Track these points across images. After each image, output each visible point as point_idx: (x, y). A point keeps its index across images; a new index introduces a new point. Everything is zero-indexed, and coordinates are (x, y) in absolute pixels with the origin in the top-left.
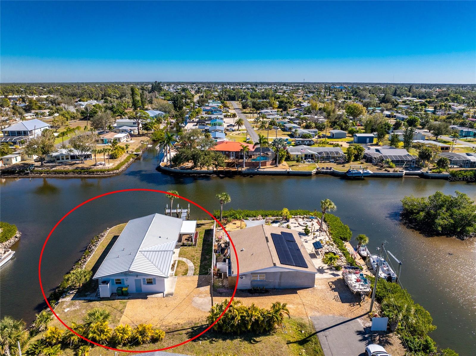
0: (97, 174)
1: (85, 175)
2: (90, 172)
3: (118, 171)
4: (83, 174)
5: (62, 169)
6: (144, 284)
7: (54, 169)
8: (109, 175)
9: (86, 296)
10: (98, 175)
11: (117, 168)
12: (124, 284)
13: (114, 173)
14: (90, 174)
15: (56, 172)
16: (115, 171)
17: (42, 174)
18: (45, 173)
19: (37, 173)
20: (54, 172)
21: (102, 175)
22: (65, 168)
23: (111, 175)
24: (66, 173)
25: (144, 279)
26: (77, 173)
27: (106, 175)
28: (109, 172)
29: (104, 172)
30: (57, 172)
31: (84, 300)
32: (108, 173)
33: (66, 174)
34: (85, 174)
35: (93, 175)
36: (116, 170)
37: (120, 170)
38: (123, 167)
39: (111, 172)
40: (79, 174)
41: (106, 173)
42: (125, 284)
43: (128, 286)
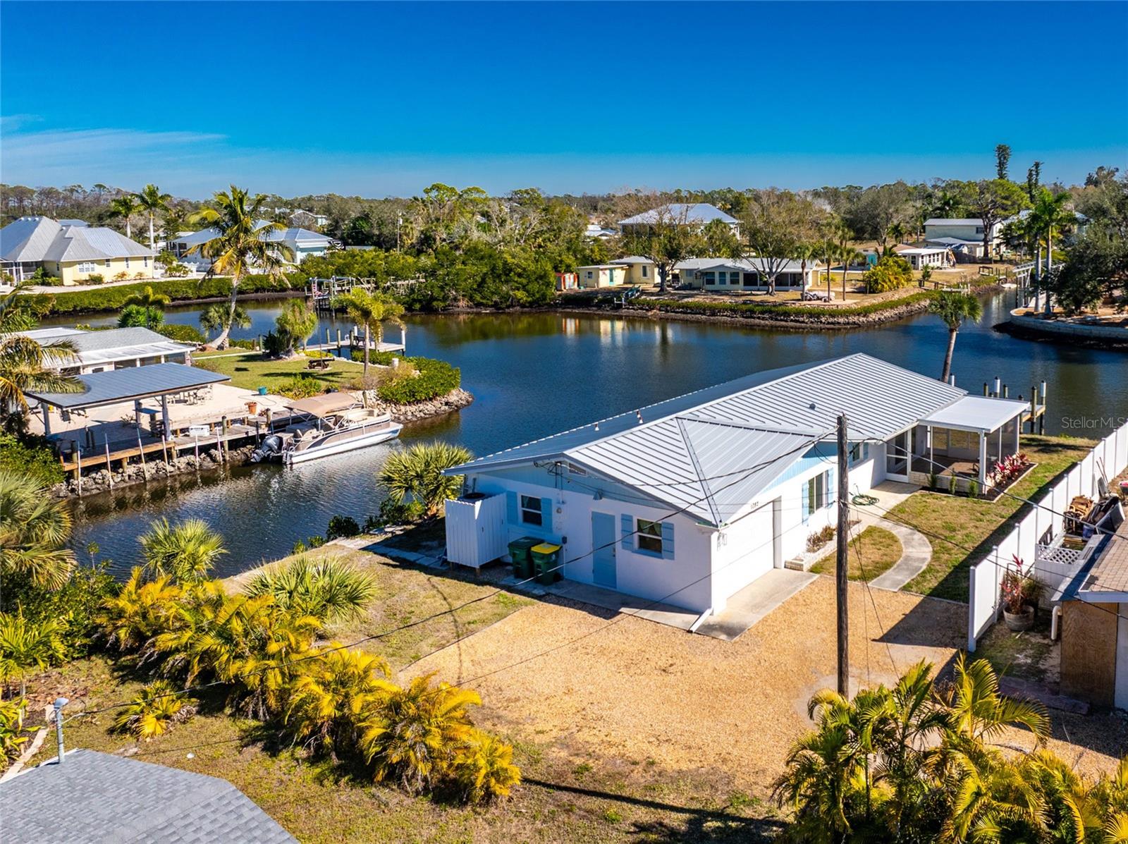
0: (798, 321)
1: (762, 322)
2: (778, 314)
3: (862, 319)
4: (759, 318)
5: (709, 301)
7: (686, 300)
8: (832, 326)
10: (798, 324)
11: (865, 312)
13: (848, 323)
14: (777, 320)
15: (687, 309)
16: (852, 319)
17: (651, 309)
18: (660, 310)
19: (641, 309)
20: (683, 308)
21: (810, 324)
22: (715, 300)
23: (837, 326)
24: (714, 311)
26: (743, 313)
27: (822, 325)
28: (834, 317)
29: (818, 317)
30: (691, 308)
32: (831, 320)
33: (713, 314)
34: (763, 319)
35: (786, 321)
36: (859, 315)
37: (873, 317)
38: (887, 314)
39: (841, 320)
40: (746, 317)
41: (823, 320)
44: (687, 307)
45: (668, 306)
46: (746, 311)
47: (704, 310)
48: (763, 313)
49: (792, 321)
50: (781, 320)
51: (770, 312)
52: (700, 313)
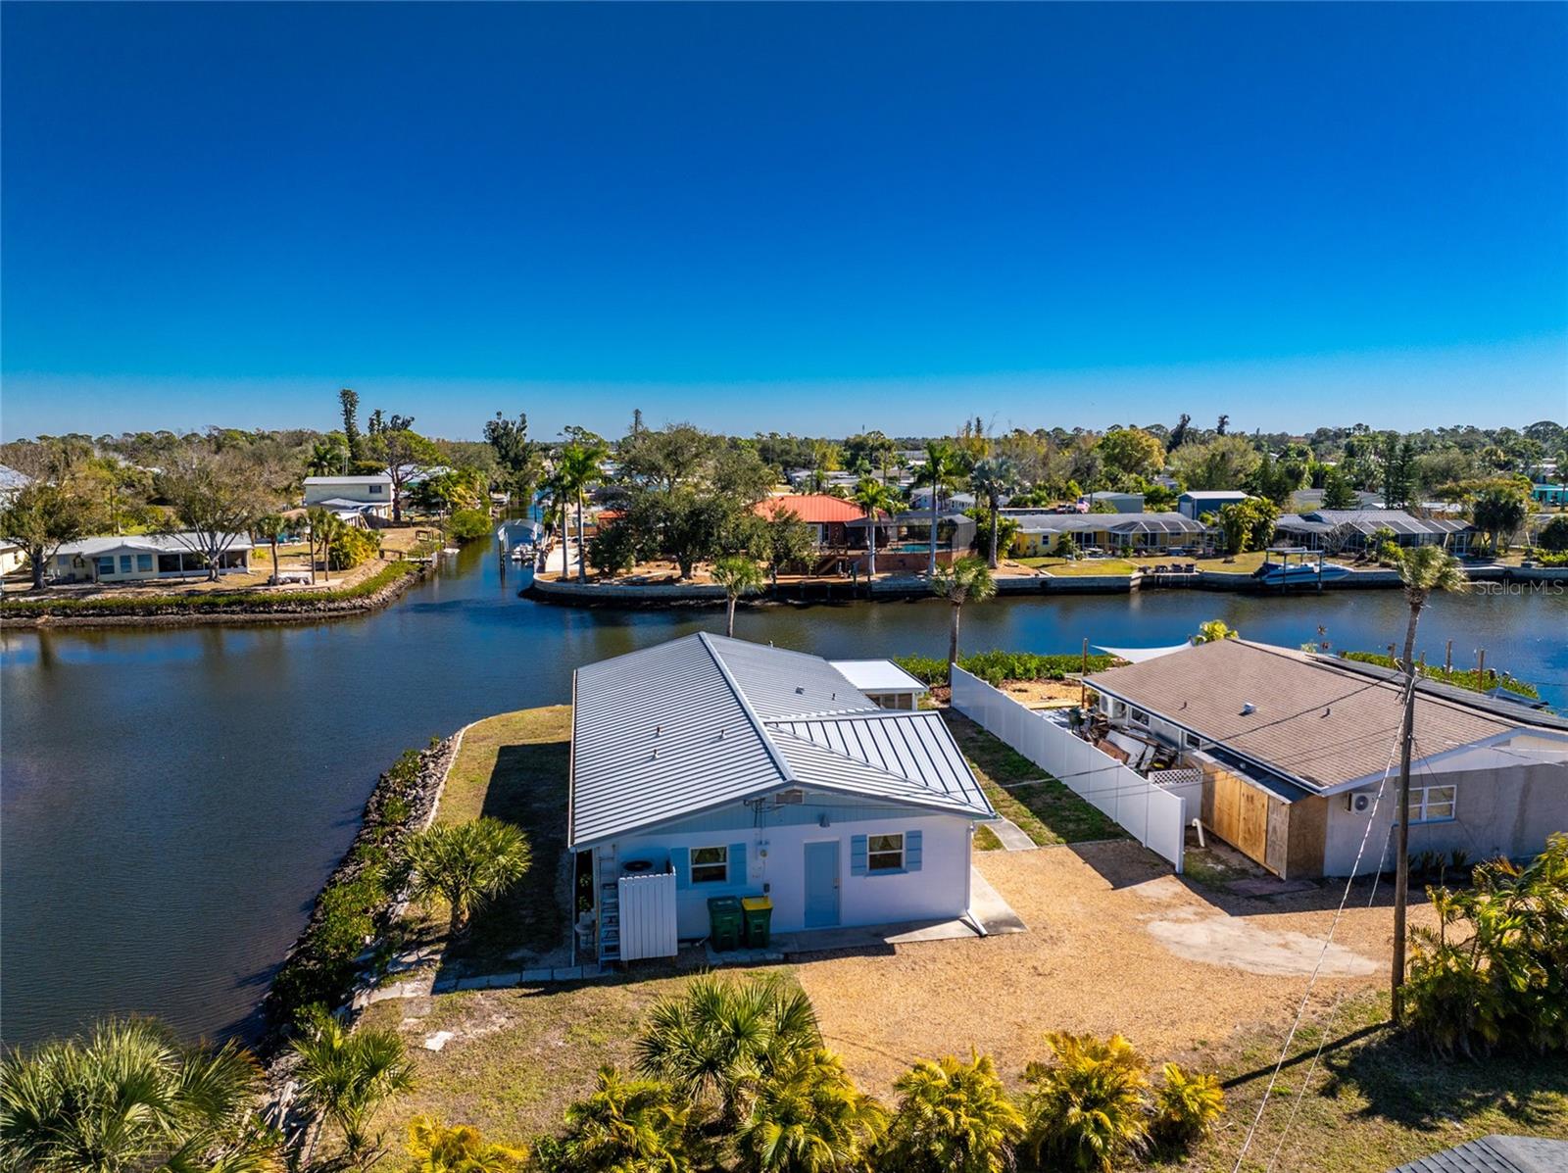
0: (286, 611)
1: (235, 617)
2: (252, 605)
4: (225, 612)
5: (130, 596)
6: (856, 869)
8: (335, 613)
9: (518, 966)
10: (289, 616)
11: (363, 593)
12: (743, 878)
13: (355, 608)
14: (253, 612)
18: (54, 615)
21: (303, 613)
23: (342, 613)
24: (150, 609)
25: (857, 840)
26: (198, 609)
27: (322, 613)
28: (333, 601)
29: (311, 602)
30: (107, 608)
31: (521, 985)
32: (331, 606)
33: (151, 614)
34: (233, 612)
35: (269, 613)
38: (385, 593)
39: (344, 605)
40: (206, 613)
41: (320, 606)
42: (749, 880)
43: (767, 888)
44: (101, 608)
45: (65, 607)
46: (202, 605)
47: (132, 608)
48: (229, 605)
49: (276, 611)
50: (261, 612)
51: (241, 603)
52: (126, 614)
